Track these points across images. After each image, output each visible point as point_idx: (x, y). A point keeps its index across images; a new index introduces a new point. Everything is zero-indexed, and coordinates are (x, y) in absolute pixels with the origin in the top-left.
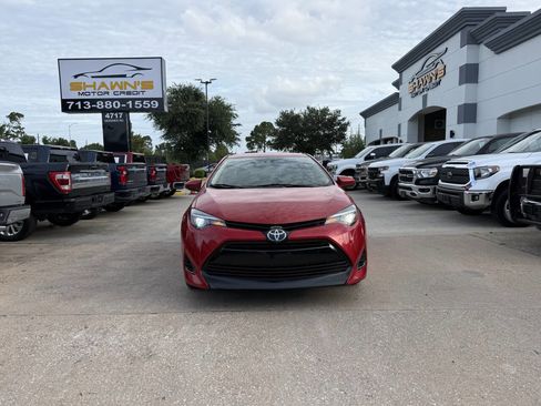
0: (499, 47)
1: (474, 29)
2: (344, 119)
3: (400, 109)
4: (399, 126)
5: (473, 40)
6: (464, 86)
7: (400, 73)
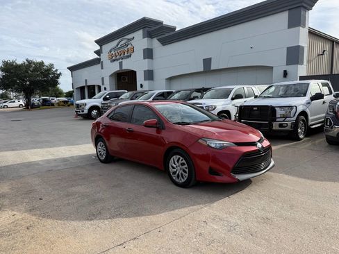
0: (165, 42)
1: (150, 30)
2: (56, 70)
3: (102, 68)
4: (103, 79)
5: (150, 35)
6: (147, 60)
7: (101, 46)
